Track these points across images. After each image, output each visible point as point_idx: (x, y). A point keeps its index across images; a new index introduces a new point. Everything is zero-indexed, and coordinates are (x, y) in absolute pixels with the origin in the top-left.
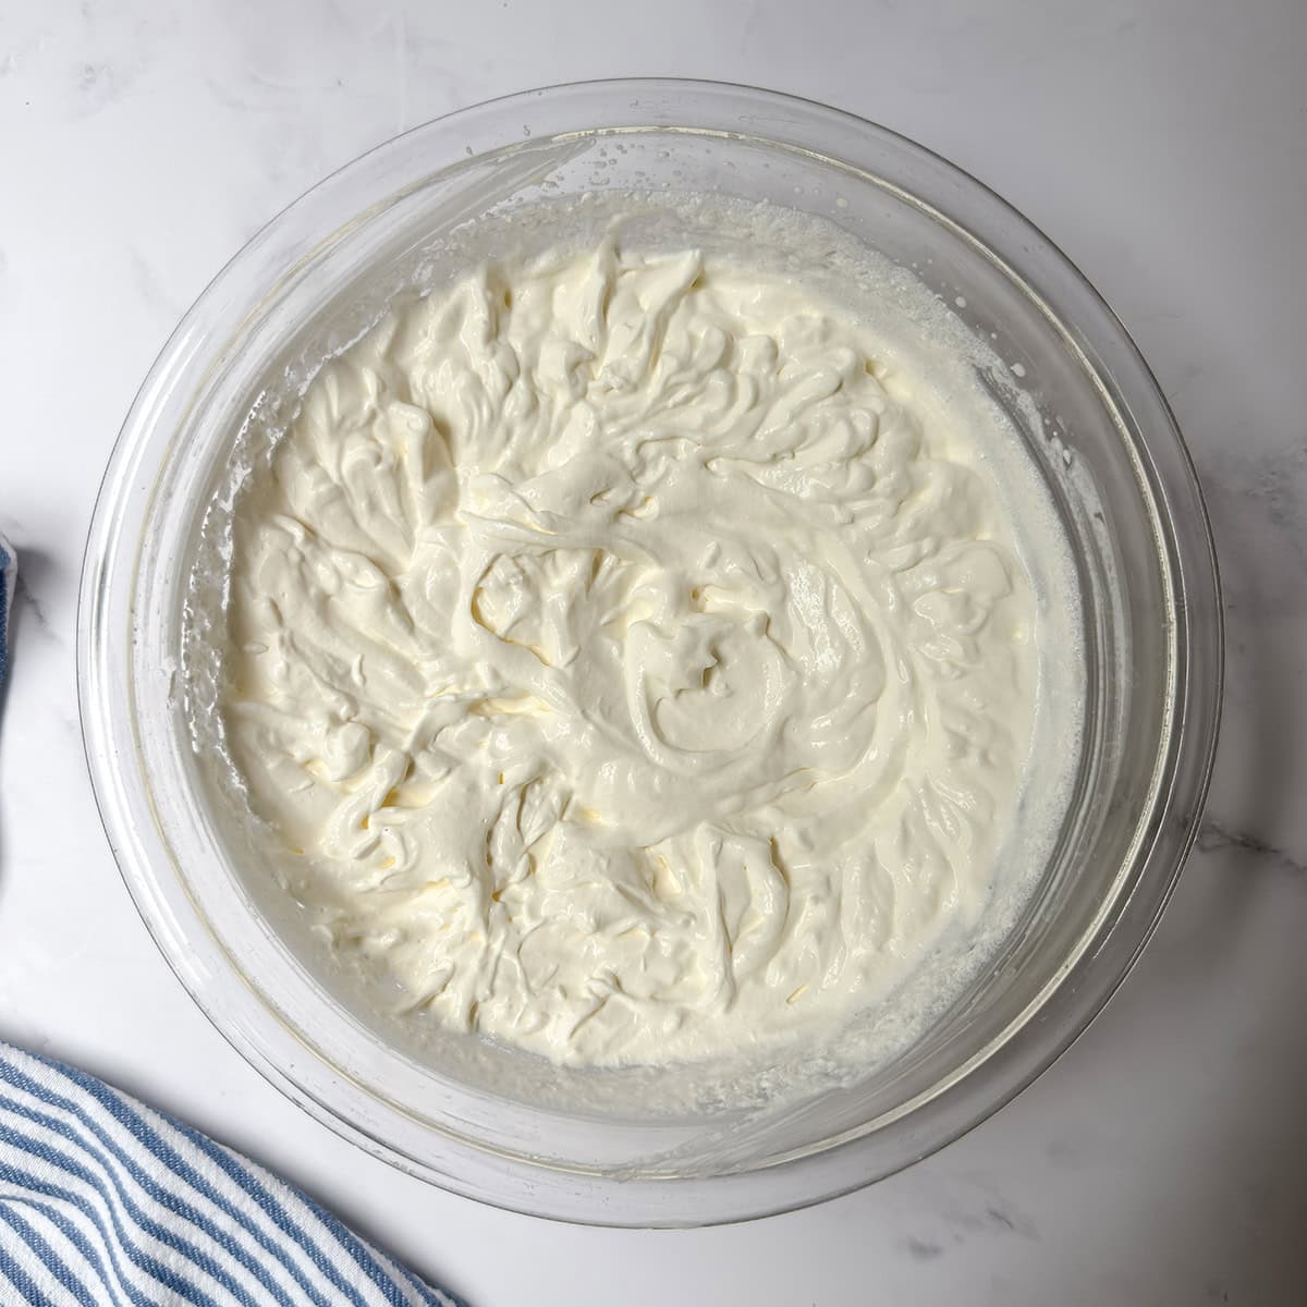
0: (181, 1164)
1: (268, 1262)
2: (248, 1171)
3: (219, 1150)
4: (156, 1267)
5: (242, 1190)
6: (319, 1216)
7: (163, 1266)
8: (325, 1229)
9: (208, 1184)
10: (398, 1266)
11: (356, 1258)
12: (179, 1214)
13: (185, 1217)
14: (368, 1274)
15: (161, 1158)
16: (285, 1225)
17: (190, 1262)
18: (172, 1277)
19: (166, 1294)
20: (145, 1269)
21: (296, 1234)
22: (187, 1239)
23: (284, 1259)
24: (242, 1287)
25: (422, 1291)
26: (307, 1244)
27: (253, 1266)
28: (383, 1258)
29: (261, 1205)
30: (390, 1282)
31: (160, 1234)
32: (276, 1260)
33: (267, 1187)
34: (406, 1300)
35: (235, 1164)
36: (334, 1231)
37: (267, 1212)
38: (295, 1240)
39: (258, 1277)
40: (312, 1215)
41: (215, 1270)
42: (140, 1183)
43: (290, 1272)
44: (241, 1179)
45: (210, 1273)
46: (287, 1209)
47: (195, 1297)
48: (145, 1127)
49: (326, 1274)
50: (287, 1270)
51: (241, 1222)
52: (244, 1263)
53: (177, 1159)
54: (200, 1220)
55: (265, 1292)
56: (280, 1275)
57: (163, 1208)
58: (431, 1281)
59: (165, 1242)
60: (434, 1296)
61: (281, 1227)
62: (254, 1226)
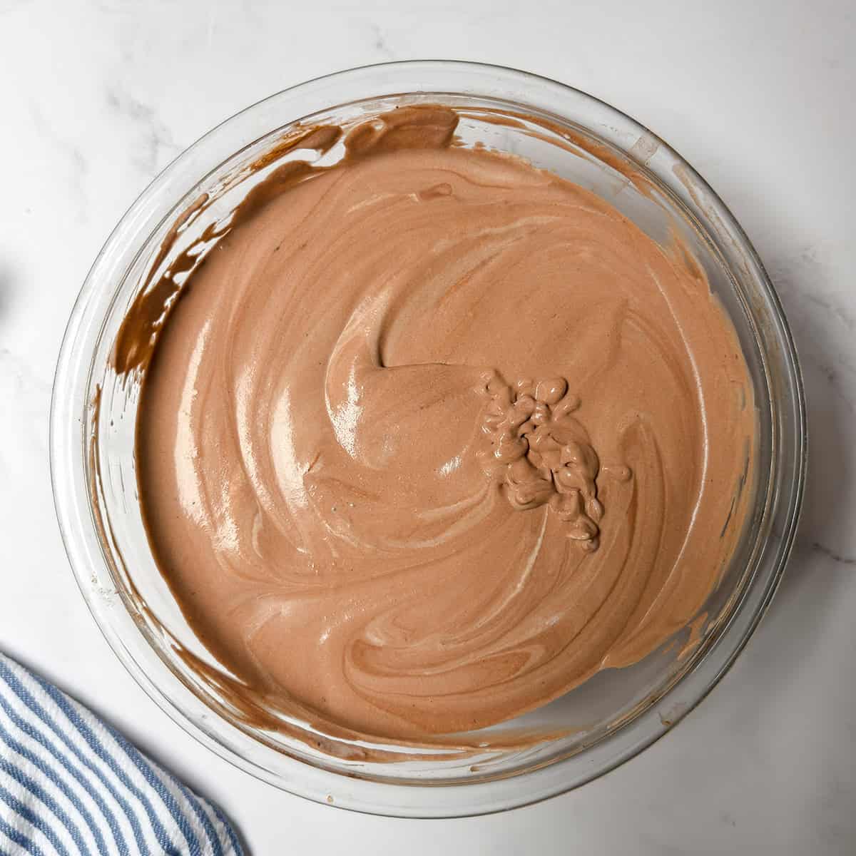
0: (35, 703)
1: (88, 775)
2: (77, 713)
3: (61, 696)
4: (17, 771)
5: (72, 725)
6: (121, 745)
7: (21, 771)
8: (124, 753)
9: (50, 718)
10: (174, 780)
11: (143, 773)
12: (32, 737)
13: (36, 739)
14: (151, 784)
15: (22, 699)
16: (98, 750)
17: (39, 770)
18: (27, 779)
19: (22, 790)
20: (9, 772)
21: (105, 756)
22: (37, 755)
23: (98, 773)
24: (72, 790)
25: (188, 797)
26: (112, 763)
27: (79, 777)
28: (164, 774)
29: (83, 735)
30: (165, 790)
31: (20, 750)
32: (92, 773)
33: (89, 723)
34: (176, 802)
35: (69, 707)
36: (131, 755)
37: (87, 741)
38: (105, 761)
39: (82, 784)
40: (116, 743)
41: (55, 777)
42: (8, 714)
43: (102, 781)
44: (72, 717)
45: (52, 779)
46: (100, 738)
47: (41, 795)
48: (13, 677)
49: (125, 783)
50: (100, 780)
51: (70, 747)
52: (73, 774)
53: (32, 699)
54: (46, 742)
55: (87, 794)
56: (96, 783)
57: (22, 732)
58: (197, 792)
59: (24, 754)
60: (197, 802)
61: (95, 751)
62: (78, 750)
